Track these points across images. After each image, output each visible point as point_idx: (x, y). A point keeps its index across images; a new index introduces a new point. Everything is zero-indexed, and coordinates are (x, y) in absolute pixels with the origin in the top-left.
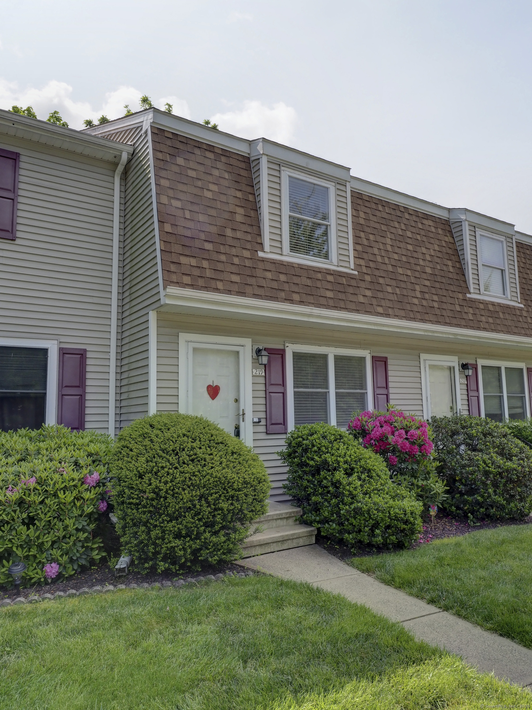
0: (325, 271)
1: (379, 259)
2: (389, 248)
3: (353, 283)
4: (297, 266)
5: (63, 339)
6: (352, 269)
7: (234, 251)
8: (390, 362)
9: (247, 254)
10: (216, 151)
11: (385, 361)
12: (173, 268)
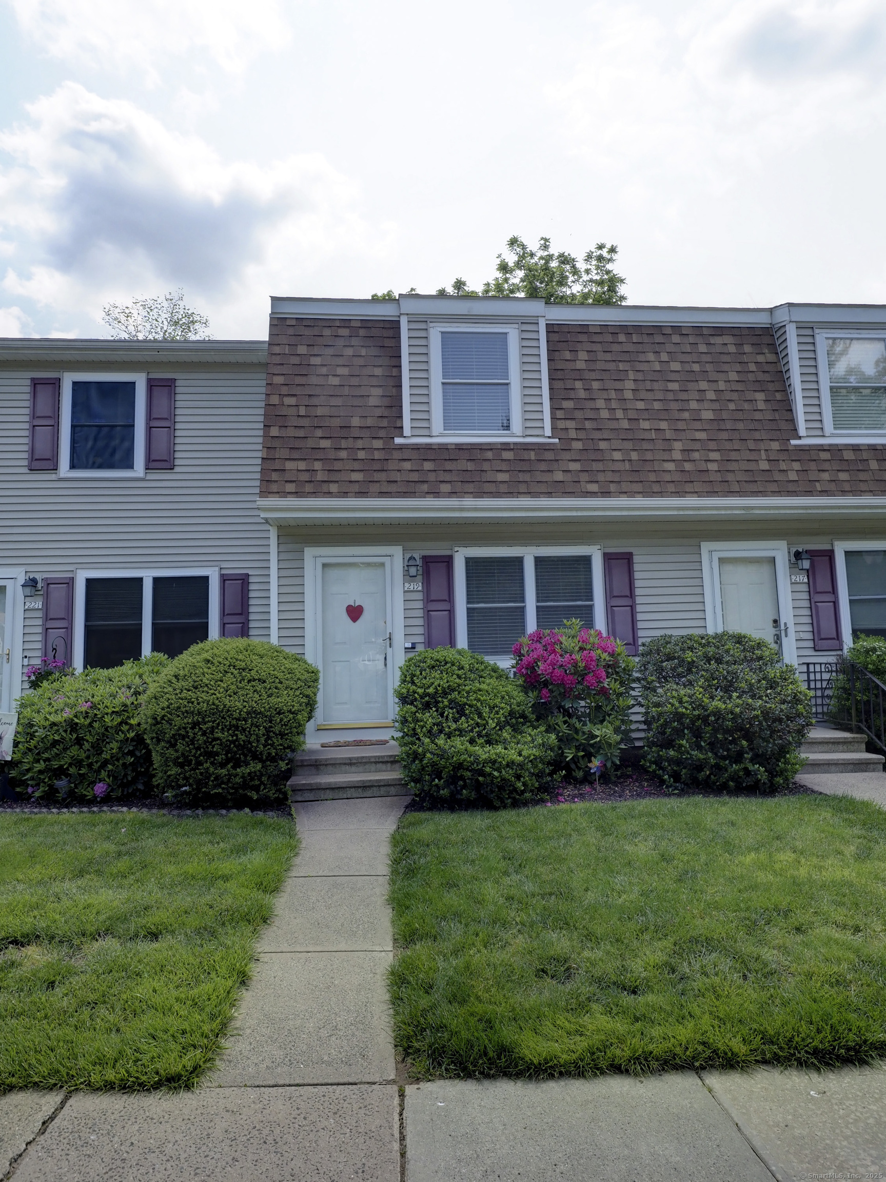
0: (499, 447)
1: (605, 414)
2: (628, 395)
3: (549, 456)
4: (453, 447)
5: (224, 565)
6: (549, 437)
7: (360, 444)
8: (636, 559)
9: (378, 444)
10: (353, 324)
11: (628, 558)
12: (274, 476)
